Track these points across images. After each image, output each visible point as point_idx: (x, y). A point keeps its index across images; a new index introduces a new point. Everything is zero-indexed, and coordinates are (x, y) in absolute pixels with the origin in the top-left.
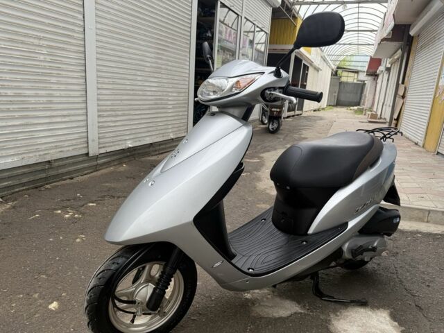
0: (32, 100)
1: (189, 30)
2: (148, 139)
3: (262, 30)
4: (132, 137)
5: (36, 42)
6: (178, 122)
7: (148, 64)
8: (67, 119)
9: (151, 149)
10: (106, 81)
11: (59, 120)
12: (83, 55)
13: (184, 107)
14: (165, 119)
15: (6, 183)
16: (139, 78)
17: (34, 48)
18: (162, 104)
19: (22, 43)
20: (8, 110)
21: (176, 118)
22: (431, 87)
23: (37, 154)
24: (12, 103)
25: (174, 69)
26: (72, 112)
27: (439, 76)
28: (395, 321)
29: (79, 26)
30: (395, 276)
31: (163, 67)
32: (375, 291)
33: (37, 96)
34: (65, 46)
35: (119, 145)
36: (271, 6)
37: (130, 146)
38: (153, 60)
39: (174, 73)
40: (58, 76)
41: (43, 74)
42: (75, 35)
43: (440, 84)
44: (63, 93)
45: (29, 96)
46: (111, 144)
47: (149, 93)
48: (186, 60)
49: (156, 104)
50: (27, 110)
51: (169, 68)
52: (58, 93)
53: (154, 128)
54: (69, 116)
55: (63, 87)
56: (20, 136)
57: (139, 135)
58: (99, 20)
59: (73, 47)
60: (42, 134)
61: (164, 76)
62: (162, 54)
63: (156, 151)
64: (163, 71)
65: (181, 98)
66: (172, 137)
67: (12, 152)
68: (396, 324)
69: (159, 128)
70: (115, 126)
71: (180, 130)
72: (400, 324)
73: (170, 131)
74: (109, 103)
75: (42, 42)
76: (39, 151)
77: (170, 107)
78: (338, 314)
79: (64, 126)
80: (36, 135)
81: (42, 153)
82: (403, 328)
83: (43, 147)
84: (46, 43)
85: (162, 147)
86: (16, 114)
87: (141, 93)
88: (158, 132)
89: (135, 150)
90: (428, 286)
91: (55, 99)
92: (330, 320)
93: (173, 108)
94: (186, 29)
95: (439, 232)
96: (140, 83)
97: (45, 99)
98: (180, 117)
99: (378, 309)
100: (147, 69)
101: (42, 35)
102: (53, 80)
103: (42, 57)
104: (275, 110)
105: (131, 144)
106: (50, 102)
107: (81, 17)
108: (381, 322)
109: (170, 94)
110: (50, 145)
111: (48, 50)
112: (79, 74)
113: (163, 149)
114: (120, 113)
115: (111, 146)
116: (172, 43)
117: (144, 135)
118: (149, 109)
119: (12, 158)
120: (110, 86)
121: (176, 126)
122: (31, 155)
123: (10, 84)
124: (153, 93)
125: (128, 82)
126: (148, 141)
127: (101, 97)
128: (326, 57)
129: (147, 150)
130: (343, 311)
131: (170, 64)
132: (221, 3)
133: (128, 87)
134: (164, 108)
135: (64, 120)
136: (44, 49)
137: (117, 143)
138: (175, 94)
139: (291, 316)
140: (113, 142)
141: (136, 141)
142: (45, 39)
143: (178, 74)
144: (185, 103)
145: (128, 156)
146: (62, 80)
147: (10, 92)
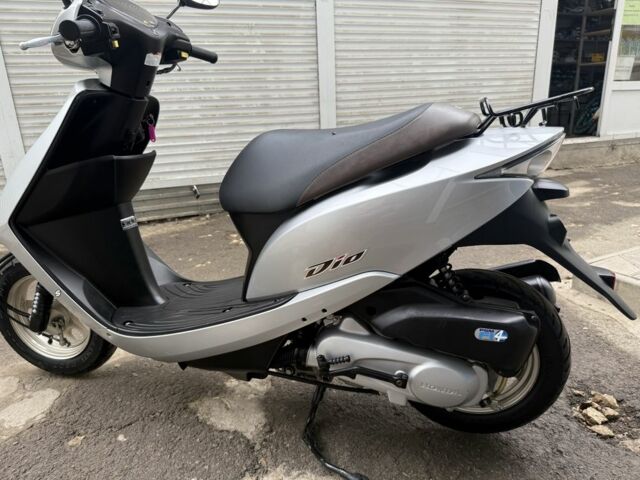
0: (243, 104)
5: (246, 32)
10: (353, 72)
12: (314, 40)
16: (415, 63)
17: (243, 40)
19: (229, 36)
20: (214, 117)
24: (217, 108)
25: (499, 39)
31: (470, 39)
33: (249, 99)
34: (286, 32)
38: (448, 31)
39: (495, 47)
40: (278, 71)
41: (257, 72)
42: (302, 14)
44: (283, 94)
45: (238, 100)
48: (528, 21)
50: (236, 116)
51: (485, 39)
52: (276, 95)
55: (283, 86)
56: (228, 147)
59: (298, 31)
61: (473, 54)
64: (470, 47)
65: (515, 89)
74: (358, 104)
75: (253, 32)
84: (259, 32)
86: (224, 122)
87: (418, 85)
91: (271, 102)
96: (417, 70)
97: (259, 103)
101: (254, 22)
102: (270, 77)
103: (254, 51)
106: (266, 106)
109: (485, 84)
111: (264, 40)
119: (220, 171)
120: (361, 80)
123: (215, 86)
124: (444, 84)
125: (393, 71)
127: (343, 96)
131: (487, 32)
133: (393, 79)
136: (257, 40)
138: (497, 83)
142: (258, 26)
143: (507, 47)
146: (283, 77)
147: (215, 96)
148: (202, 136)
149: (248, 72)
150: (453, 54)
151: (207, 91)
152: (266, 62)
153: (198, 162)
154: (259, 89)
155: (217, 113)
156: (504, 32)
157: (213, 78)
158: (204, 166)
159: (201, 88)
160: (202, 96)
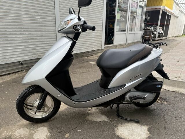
0: (35, 35)
1: (103, 4)
2: (83, 50)
5: (36, 14)
6: (97, 43)
8: (49, 42)
9: (85, 54)
11: (46, 43)
12: (54, 18)
13: (100, 37)
14: (91, 42)
15: (27, 65)
17: (36, 16)
18: (89, 36)
19: (31, 15)
20: (27, 39)
21: (96, 41)
23: (38, 55)
24: (28, 37)
25: (95, 21)
26: (51, 40)
28: (149, 131)
29: (53, 6)
30: (163, 113)
31: (90, 20)
32: (147, 118)
33: (37, 34)
34: (47, 15)
37: (75, 53)
40: (45, 26)
41: (39, 26)
42: (51, 10)
44: (47, 33)
45: (34, 34)
48: (101, 17)
49: (87, 36)
50: (33, 39)
51: (93, 20)
52: (45, 33)
53: (86, 46)
54: (49, 41)
55: (47, 30)
56: (31, 49)
57: (79, 49)
58: (61, 3)
59: (50, 15)
60: (39, 48)
62: (89, 15)
63: (87, 55)
65: (99, 33)
66: (94, 49)
67: (29, 54)
68: (149, 133)
69: (88, 46)
71: (98, 47)
72: (150, 133)
73: (93, 47)
75: (38, 14)
76: (39, 54)
77: (94, 37)
78: (123, 124)
79: (47, 45)
80: (37, 48)
81: (39, 55)
82: (151, 135)
83: (40, 52)
84: (40, 14)
85: (89, 53)
86: (30, 41)
88: (87, 48)
89: (78, 55)
90: (177, 119)
92: (117, 126)
94: (101, 3)
97: (40, 35)
98: (98, 41)
99: (144, 125)
101: (38, 11)
102: (43, 28)
103: (38, 20)
104: (147, 37)
106: (42, 36)
107: (53, 3)
108: (142, 131)
110: (42, 52)
111: (41, 17)
112: (53, 25)
113: (91, 54)
116: (94, 10)
117: (81, 48)
118: (83, 38)
119: (29, 56)
121: (96, 45)
122: (35, 55)
123: (27, 30)
126: (83, 51)
128: (182, 10)
129: (83, 55)
130: (126, 123)
131: (93, 19)
135: (47, 43)
136: (39, 16)
139: (101, 121)
141: (78, 51)
142: (39, 12)
143: (97, 23)
144: (101, 35)
146: (47, 28)
147: (27, 33)
148: (23, 45)
149: (37, 26)
151: (24, 31)
152: (42, 23)
153: (22, 54)
154: (40, 31)
155: (28, 38)
156: (96, 19)
157: (26, 27)
158: (23, 55)
159: (23, 30)
160: (23, 33)
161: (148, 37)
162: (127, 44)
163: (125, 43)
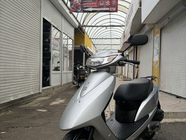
1: (40, 38)
2: (20, 95)
3: (71, 38)
4: (13, 94)
6: (35, 85)
7: (21, 55)
9: (22, 101)
10: (2, 64)
13: (38, 77)
18: (27, 76)
21: (34, 83)
22: (150, 62)
25: (33, 57)
27: (153, 57)
31: (28, 56)
35: (6, 99)
36: (74, 27)
37: (12, 99)
38: (24, 53)
39: (33, 59)
43: (154, 60)
46: (3, 99)
47: (21, 70)
48: (38, 53)
49: (25, 76)
51: (31, 57)
53: (24, 89)
57: (16, 94)
61: (29, 61)
62: (28, 50)
63: (24, 102)
64: (28, 59)
65: (37, 72)
66: (33, 93)
69: (26, 89)
70: (5, 89)
71: (36, 90)
73: (31, 90)
77: (31, 77)
85: (27, 99)
87: (18, 70)
88: (25, 91)
89: (14, 102)
93: (33, 78)
94: (39, 38)
95: (174, 121)
98: (36, 82)
100: (21, 58)
105: (12, 98)
109: (31, 70)
113: (29, 100)
114: (7, 81)
115: (3, 100)
116: (32, 45)
117: (19, 93)
118: (22, 79)
121: (34, 87)
125: (12, 65)
126: (20, 96)
128: (98, 50)
129: (20, 102)
131: (31, 55)
132: (53, 25)
133: (12, 67)
134: (28, 78)
137: (5, 99)
138: (34, 70)
140: (3, 98)
141: (15, 97)
143: (35, 60)
144: (38, 75)
145: (10, 106)
150: (25, 61)
156: (34, 55)
161: (83, 76)
162: (62, 85)
163: (60, 84)
